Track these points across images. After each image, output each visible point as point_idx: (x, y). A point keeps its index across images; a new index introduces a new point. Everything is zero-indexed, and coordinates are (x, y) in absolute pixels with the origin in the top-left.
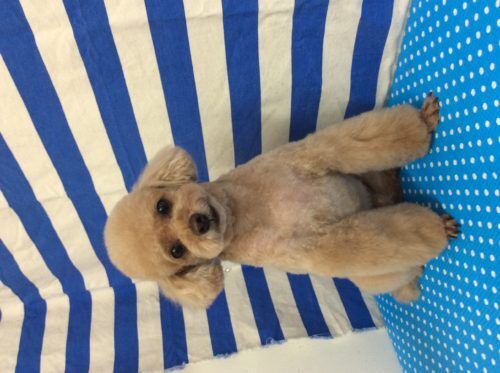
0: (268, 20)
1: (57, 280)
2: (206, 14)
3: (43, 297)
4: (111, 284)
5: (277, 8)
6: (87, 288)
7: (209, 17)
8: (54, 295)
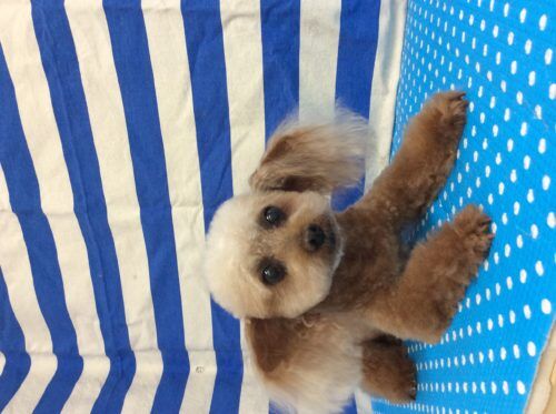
0: (232, 23)
2: (162, 7)
4: (55, 351)
5: (240, 11)
7: (167, 11)
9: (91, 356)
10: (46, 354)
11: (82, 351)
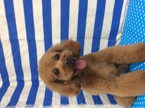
1: (16, 75)
3: (10, 81)
6: (24, 80)
8: (13, 81)
10: (29, 81)
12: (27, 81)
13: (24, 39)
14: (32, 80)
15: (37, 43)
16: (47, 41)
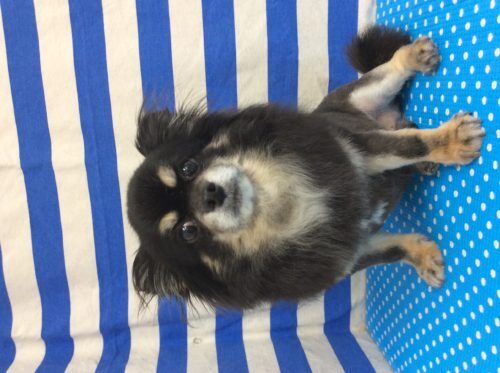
6: (14, 334)
9: (84, 336)
11: (74, 330)
12: (26, 340)
13: (11, 167)
14: (44, 336)
15: (59, 178)
16: (97, 167)
